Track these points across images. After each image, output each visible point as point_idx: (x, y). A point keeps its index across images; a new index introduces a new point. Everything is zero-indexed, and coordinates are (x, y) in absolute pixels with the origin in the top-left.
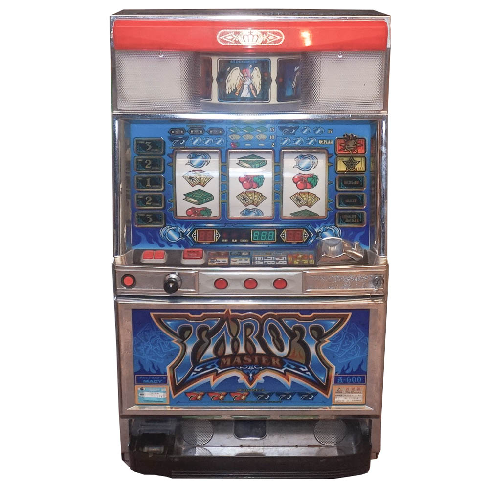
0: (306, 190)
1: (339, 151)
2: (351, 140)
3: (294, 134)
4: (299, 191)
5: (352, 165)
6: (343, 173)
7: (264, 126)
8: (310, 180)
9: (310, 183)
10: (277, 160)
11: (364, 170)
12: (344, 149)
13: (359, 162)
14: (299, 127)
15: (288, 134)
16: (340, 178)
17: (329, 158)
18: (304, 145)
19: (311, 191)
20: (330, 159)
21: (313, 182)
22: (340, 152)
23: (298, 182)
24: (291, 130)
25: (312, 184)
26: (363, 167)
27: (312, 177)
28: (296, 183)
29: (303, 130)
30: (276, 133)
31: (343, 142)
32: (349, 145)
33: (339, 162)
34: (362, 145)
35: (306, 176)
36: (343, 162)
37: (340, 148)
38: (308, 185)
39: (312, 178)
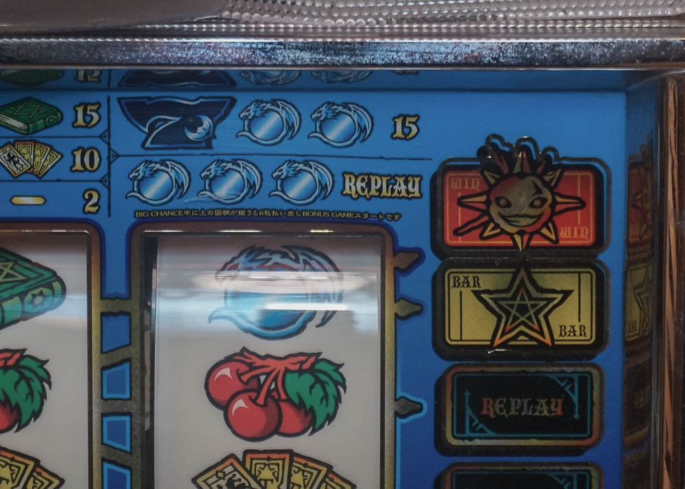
0: (277, 442)
1: (457, 232)
2: (522, 175)
3: (207, 141)
4: (238, 446)
5: (523, 309)
6: (474, 352)
7: (37, 95)
8: (298, 385)
9: (300, 406)
10: (117, 284)
11: (589, 337)
12: (486, 225)
13: (567, 294)
14: (233, 102)
15: (173, 139)
16: (463, 382)
17: (399, 272)
18: (259, 202)
19: (304, 444)
20: (404, 280)
21: (313, 400)
22: (460, 241)
23: (234, 397)
24: (191, 117)
25: (311, 412)
26: (586, 320)
27: (312, 371)
28: (225, 407)
29: (251, 122)
30: (106, 136)
31: (477, 185)
32: (509, 205)
33: (455, 293)
34: (582, 204)
35: (281, 366)
36: (477, 294)
37: (461, 216)
38: (291, 418)
39: (308, 379)
